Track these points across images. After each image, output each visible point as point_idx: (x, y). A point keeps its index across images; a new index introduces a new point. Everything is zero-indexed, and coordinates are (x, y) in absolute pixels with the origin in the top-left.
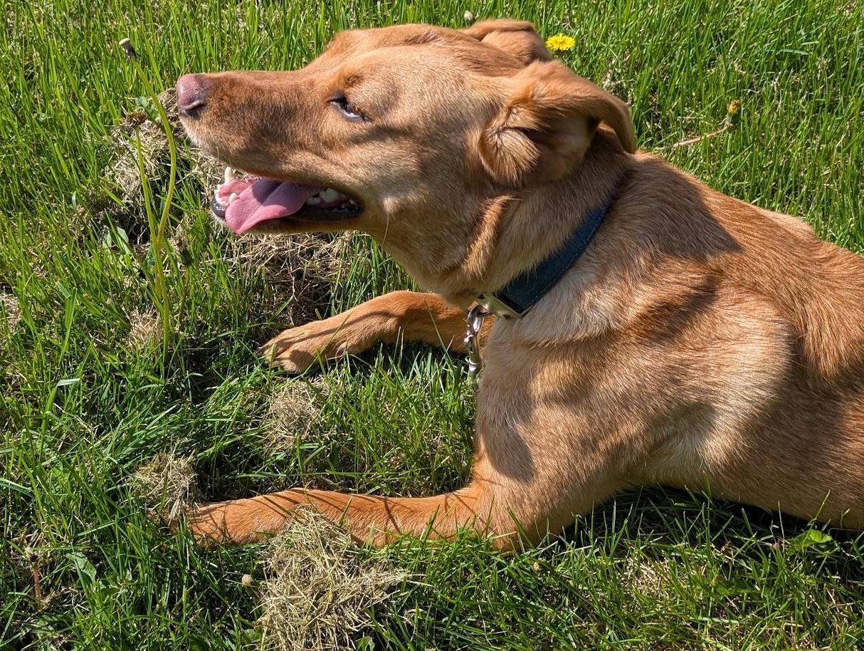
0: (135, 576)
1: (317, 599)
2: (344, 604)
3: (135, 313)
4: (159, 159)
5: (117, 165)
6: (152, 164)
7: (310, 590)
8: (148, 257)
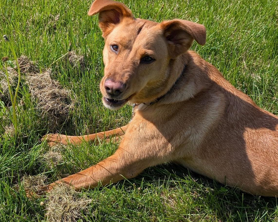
0: (6, 204)
1: (64, 208)
2: (73, 209)
3: (7, 127)
4: (15, 79)
5: (1, 82)
6: (12, 81)
7: (62, 205)
8: (11, 110)
